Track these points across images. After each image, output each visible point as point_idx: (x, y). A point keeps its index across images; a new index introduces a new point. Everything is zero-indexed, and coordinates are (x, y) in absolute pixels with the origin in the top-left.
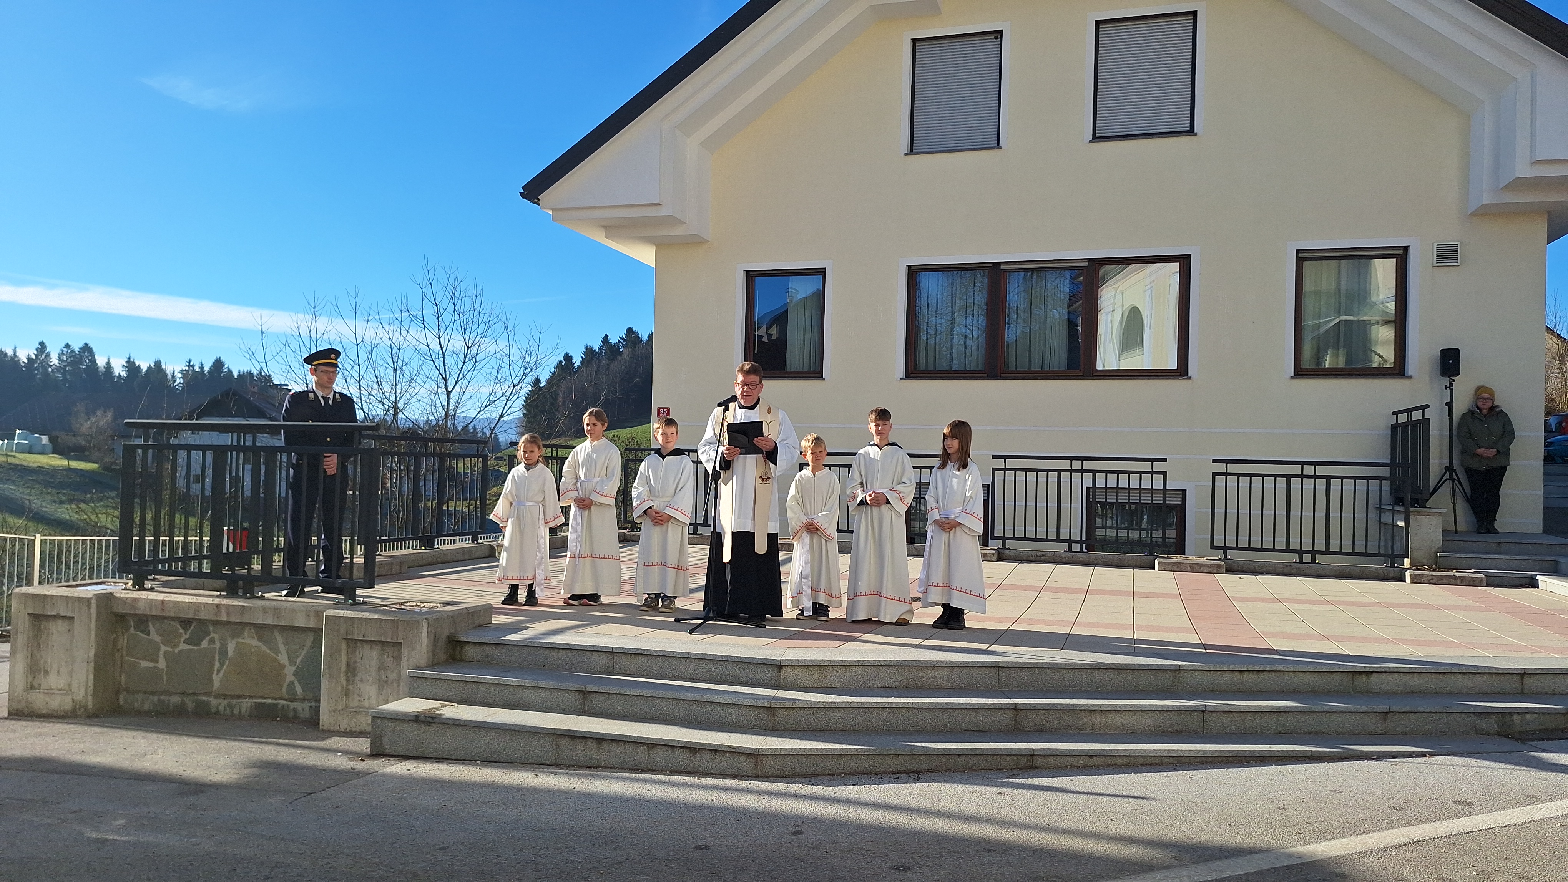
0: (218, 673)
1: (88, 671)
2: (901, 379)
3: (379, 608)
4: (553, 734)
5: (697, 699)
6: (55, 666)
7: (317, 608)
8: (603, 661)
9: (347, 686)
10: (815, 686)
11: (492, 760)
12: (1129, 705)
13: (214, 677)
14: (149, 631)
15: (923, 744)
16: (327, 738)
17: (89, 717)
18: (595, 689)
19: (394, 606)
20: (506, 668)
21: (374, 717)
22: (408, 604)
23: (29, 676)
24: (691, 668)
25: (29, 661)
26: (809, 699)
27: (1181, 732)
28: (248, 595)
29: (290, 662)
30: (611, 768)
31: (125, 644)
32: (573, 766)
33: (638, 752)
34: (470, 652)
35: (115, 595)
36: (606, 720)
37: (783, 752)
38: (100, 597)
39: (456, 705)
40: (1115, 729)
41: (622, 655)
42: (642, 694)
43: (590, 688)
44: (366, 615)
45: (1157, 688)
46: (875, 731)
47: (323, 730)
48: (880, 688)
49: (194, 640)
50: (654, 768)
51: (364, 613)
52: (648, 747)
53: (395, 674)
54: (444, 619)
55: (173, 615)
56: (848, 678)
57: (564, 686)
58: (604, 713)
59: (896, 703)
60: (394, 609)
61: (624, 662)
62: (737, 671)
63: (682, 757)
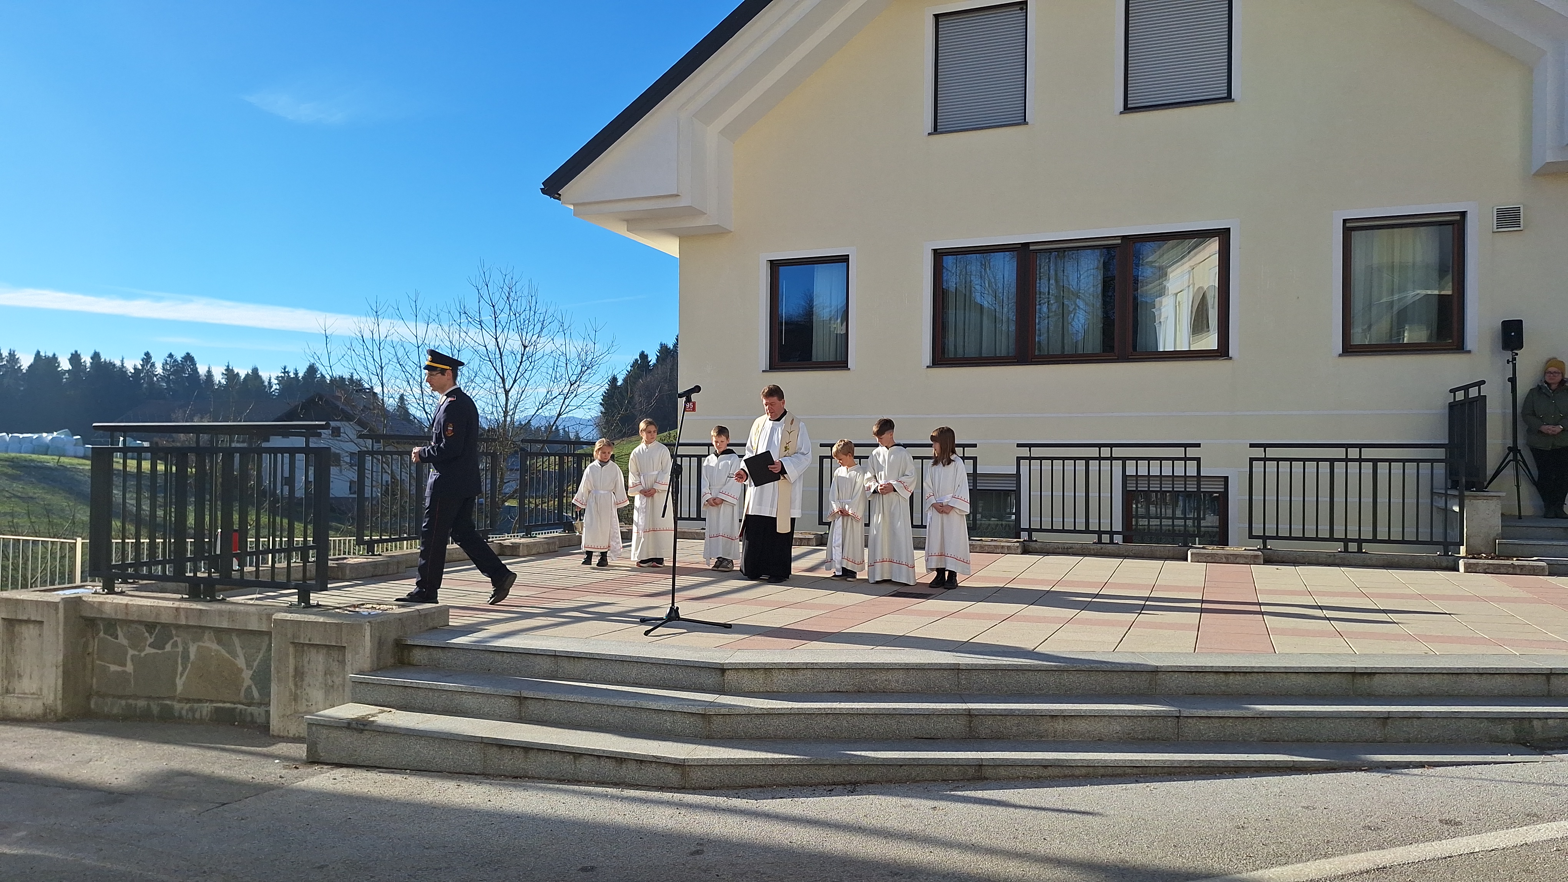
0: (180, 678)
1: (57, 675)
2: (928, 367)
3: (330, 611)
4: (482, 743)
5: (632, 705)
6: (27, 670)
7: (269, 611)
8: (546, 664)
9: (295, 691)
10: (761, 690)
11: (422, 768)
12: (1094, 710)
13: (178, 681)
14: (117, 636)
15: (863, 753)
16: (274, 744)
17: (58, 721)
18: (531, 694)
19: (348, 608)
20: (448, 673)
21: (309, 724)
22: (364, 606)
23: (4, 680)
24: (634, 672)
25: (4, 665)
26: (748, 705)
27: (1153, 739)
28: (208, 598)
29: (247, 666)
30: (539, 779)
31: (96, 648)
32: (501, 776)
33: (564, 762)
34: (418, 656)
35: (84, 599)
36: (540, 727)
37: (709, 763)
38: (66, 601)
39: (394, 710)
40: (1080, 736)
41: (565, 658)
42: (576, 700)
43: (525, 694)
44: (312, 618)
45: (1133, 691)
46: (818, 739)
47: (271, 736)
48: (830, 692)
49: (159, 644)
50: (580, 779)
51: (311, 616)
52: (574, 756)
53: (340, 679)
54: (390, 622)
55: (137, 619)
56: (796, 682)
57: (500, 691)
58: (540, 720)
59: (840, 708)
60: (346, 612)
61: (567, 666)
62: (681, 675)
63: (609, 767)
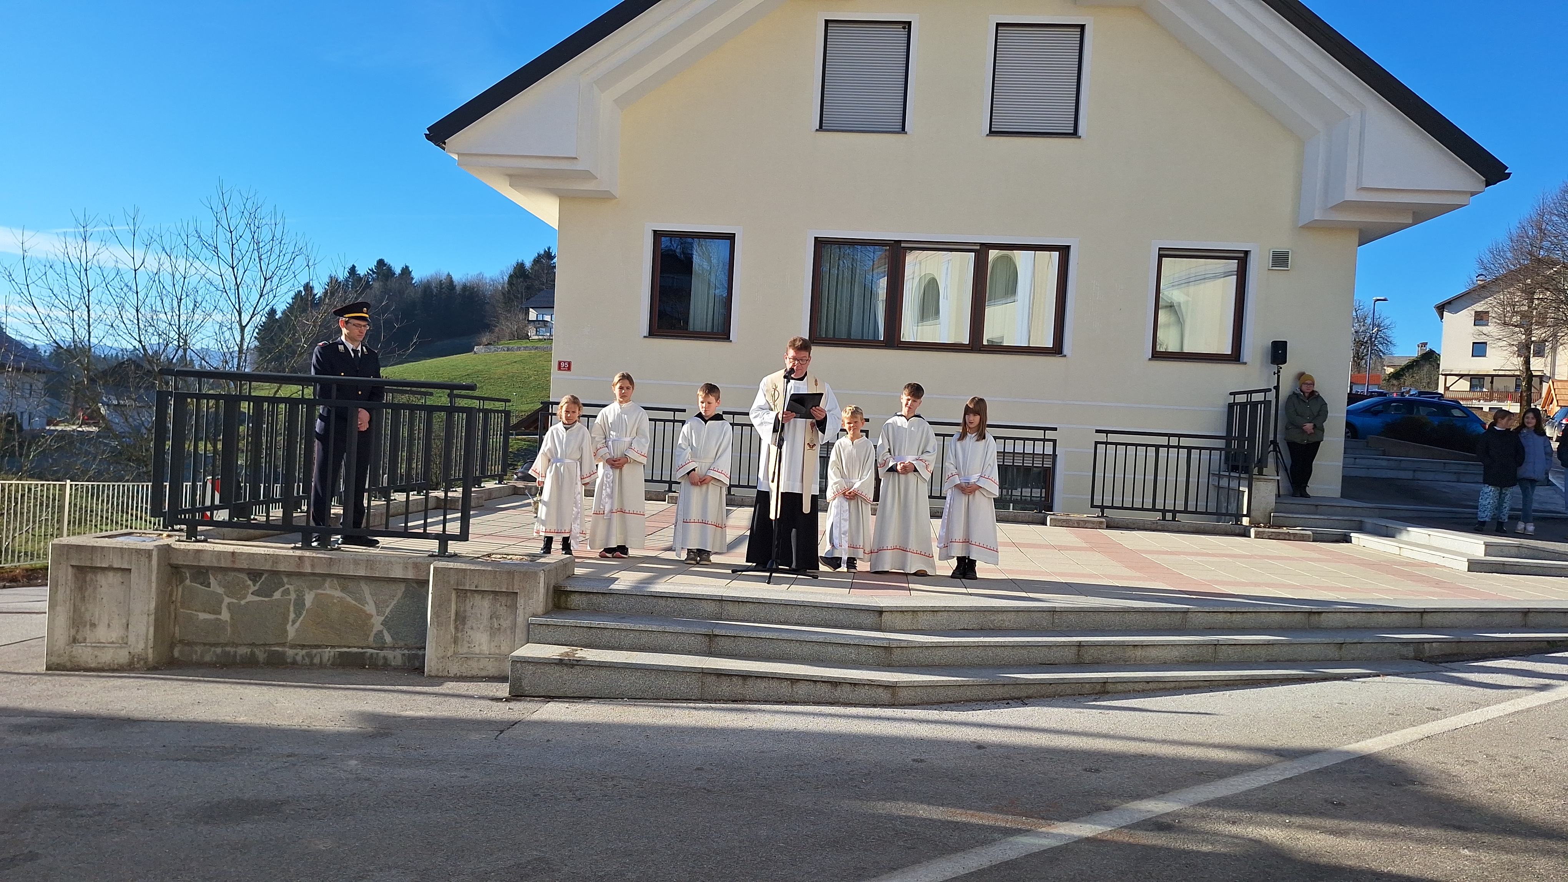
0: (293, 624)
1: (148, 623)
4: (700, 673)
6: (105, 620)
8: (711, 608)
9: (456, 633)
11: (637, 697)
13: (289, 628)
16: (441, 684)
17: (148, 670)
18: (722, 632)
19: (485, 558)
20: (618, 615)
21: (511, 662)
22: (493, 556)
23: (71, 629)
25: (71, 614)
29: (378, 612)
32: (719, 701)
33: (782, 687)
34: (576, 601)
35: (173, 547)
37: (915, 684)
39: (584, 649)
42: (767, 637)
44: (477, 567)
47: (430, 676)
49: (264, 592)
50: (797, 700)
51: (472, 565)
52: (792, 682)
53: (509, 622)
55: (240, 566)
57: (692, 630)
58: (729, 654)
61: (731, 609)
62: (841, 616)
63: (826, 689)
